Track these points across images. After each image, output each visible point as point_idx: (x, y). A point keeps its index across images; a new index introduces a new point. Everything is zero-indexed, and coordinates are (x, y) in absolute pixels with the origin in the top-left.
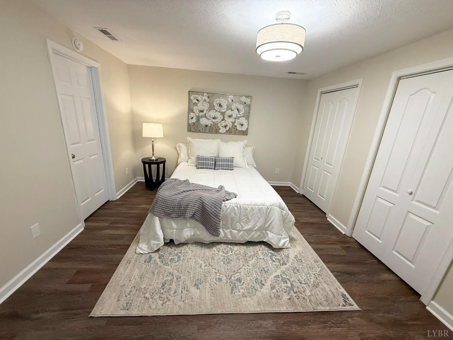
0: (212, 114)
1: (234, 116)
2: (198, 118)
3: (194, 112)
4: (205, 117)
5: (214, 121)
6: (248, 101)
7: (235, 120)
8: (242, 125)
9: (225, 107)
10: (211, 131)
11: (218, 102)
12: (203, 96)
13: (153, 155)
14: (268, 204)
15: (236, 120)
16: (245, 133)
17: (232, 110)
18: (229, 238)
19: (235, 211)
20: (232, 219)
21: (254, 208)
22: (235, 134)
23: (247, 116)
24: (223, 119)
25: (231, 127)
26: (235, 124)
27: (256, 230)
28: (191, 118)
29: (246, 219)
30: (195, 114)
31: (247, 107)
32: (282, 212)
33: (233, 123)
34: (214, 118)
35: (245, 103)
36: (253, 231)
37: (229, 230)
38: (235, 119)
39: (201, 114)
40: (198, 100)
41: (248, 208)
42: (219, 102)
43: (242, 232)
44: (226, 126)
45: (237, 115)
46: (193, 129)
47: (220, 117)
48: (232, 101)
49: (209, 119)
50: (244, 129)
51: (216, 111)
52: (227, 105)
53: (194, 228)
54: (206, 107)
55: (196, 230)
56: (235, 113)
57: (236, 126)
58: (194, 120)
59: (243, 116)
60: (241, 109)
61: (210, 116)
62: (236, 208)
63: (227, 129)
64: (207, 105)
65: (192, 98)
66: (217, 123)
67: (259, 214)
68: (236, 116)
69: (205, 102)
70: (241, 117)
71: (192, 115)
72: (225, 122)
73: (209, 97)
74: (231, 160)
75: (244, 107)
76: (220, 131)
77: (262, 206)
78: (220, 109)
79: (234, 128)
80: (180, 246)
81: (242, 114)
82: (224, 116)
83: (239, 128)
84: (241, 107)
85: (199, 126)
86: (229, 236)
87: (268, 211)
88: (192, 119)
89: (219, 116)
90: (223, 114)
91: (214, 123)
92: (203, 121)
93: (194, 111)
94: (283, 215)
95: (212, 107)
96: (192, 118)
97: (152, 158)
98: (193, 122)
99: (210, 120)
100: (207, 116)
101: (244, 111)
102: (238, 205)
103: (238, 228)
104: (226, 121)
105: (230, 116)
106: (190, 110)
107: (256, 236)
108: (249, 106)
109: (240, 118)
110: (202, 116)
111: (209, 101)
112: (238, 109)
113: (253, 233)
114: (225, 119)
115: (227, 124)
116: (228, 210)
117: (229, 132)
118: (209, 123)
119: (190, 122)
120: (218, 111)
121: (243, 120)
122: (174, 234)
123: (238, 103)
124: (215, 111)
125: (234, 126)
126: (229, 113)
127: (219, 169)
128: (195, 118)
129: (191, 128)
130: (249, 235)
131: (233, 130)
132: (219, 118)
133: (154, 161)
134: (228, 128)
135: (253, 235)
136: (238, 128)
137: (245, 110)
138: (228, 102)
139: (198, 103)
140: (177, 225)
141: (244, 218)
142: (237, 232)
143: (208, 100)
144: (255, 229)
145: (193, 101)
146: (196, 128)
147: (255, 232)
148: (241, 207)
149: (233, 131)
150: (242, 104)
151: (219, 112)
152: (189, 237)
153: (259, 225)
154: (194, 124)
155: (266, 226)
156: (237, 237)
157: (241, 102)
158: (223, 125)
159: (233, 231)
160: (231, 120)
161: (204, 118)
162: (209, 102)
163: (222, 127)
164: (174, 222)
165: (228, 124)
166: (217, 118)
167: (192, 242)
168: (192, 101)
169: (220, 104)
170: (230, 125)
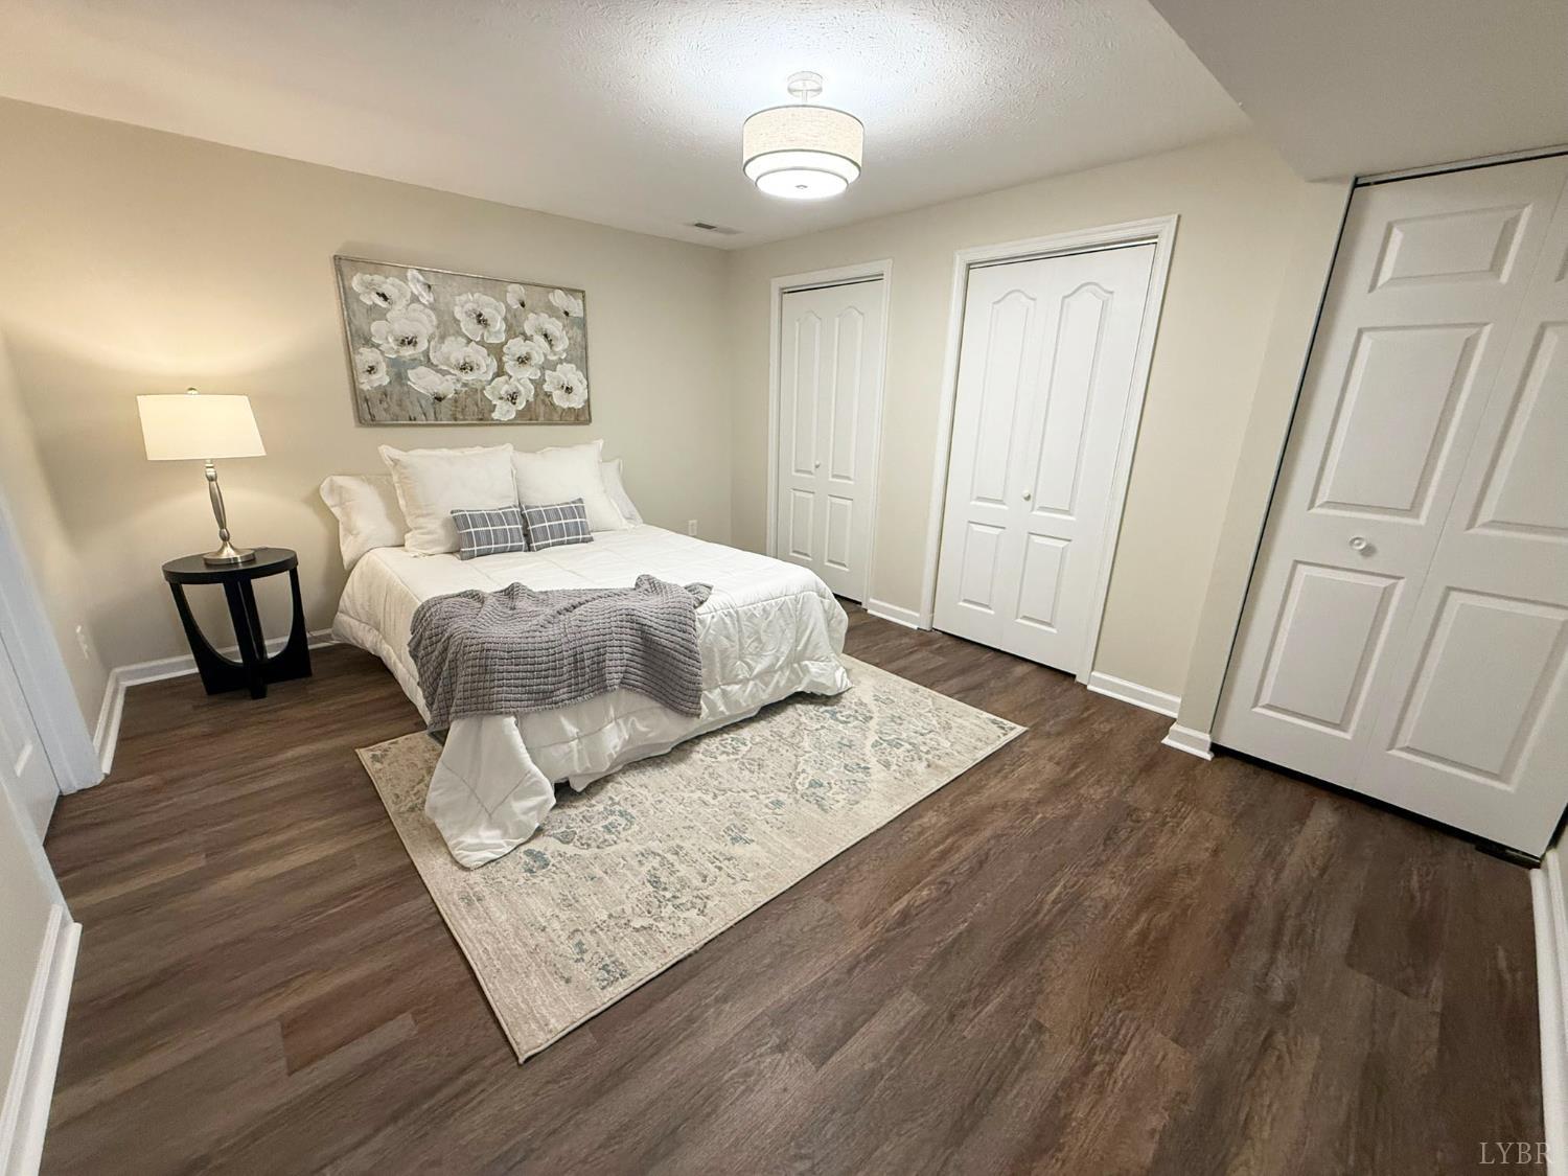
0: (455, 350)
1: (538, 359)
2: (399, 371)
3: (377, 346)
4: (429, 363)
5: (468, 377)
6: (575, 307)
7: (543, 375)
8: (567, 388)
9: (499, 325)
10: (459, 416)
11: (469, 306)
12: (405, 279)
13: (225, 539)
14: (795, 589)
15: (548, 372)
16: (581, 417)
17: (526, 338)
18: (722, 712)
19: (726, 628)
20: (723, 652)
21: (768, 608)
22: (549, 422)
23: (580, 359)
24: (500, 372)
25: (531, 399)
26: (546, 387)
27: (781, 668)
28: (367, 367)
29: (755, 644)
30: (382, 353)
31: (575, 328)
32: (822, 602)
33: (538, 384)
34: (463, 369)
35: (567, 313)
36: (775, 672)
37: (718, 690)
38: (543, 368)
39: (408, 352)
40: (385, 298)
41: (755, 612)
42: (475, 306)
43: (751, 683)
44: (513, 398)
45: (545, 356)
46: (381, 415)
47: (486, 364)
48: (523, 305)
49: (444, 373)
50: (576, 402)
51: (469, 341)
52: (505, 319)
53: (626, 717)
54: (423, 324)
55: (633, 724)
56: (538, 349)
57: (549, 395)
58: (382, 378)
59: (567, 361)
60: (558, 334)
61: (448, 359)
62: (727, 620)
63: (520, 408)
64: (429, 316)
65: (356, 283)
66: (479, 387)
67: (781, 622)
68: (543, 359)
69: (415, 306)
70: (561, 361)
71: (367, 356)
72: (507, 382)
73: (429, 287)
74: (576, 509)
75: (564, 326)
76: (495, 415)
77: (783, 599)
78: (482, 336)
79: (543, 402)
80: (592, 790)
81: (564, 351)
82: (501, 359)
83: (560, 400)
84: (555, 327)
85: (407, 402)
86: (722, 708)
87: (799, 606)
88: (370, 372)
89: (480, 358)
90: (497, 351)
91: (465, 385)
92: (423, 381)
93: (375, 340)
94: (825, 611)
95: (447, 327)
96: (371, 370)
97: (224, 556)
98: (376, 385)
99: (448, 377)
100: (435, 362)
101: (567, 342)
102: (731, 610)
103: (741, 677)
104: (511, 377)
105: (523, 360)
106: (356, 337)
107: (782, 683)
108: (582, 324)
109: (559, 366)
110: (414, 363)
111: (432, 300)
112: (546, 336)
113: (777, 676)
114: (507, 368)
115: (516, 387)
116: (711, 631)
117: (528, 417)
118: (447, 386)
119: (366, 387)
120: (477, 343)
121: (569, 373)
122: (576, 756)
123: (542, 314)
124: (464, 341)
125: (541, 397)
126: (517, 347)
128: (383, 368)
129: (374, 412)
130: (767, 685)
132: (484, 369)
133: (241, 567)
134: (521, 405)
135: (778, 682)
136: (556, 401)
137: (569, 339)
138: (508, 308)
139: (389, 310)
140: (578, 725)
141: (749, 641)
142: (740, 688)
143: (427, 298)
144: (780, 663)
145: (362, 298)
146: (395, 409)
147: (779, 673)
148: (740, 612)
149: (541, 413)
150: (558, 318)
151: (481, 343)
152: (618, 749)
153: (785, 649)
154: (384, 393)
155: (799, 648)
156: (741, 701)
157: (552, 311)
158: (503, 392)
159: (729, 688)
160: (529, 373)
161: (422, 370)
162: (432, 307)
163: (501, 398)
164: (565, 716)
165: (521, 388)
166: (475, 367)
167: (620, 767)
168: (358, 301)
169: (480, 315)
170: (527, 393)
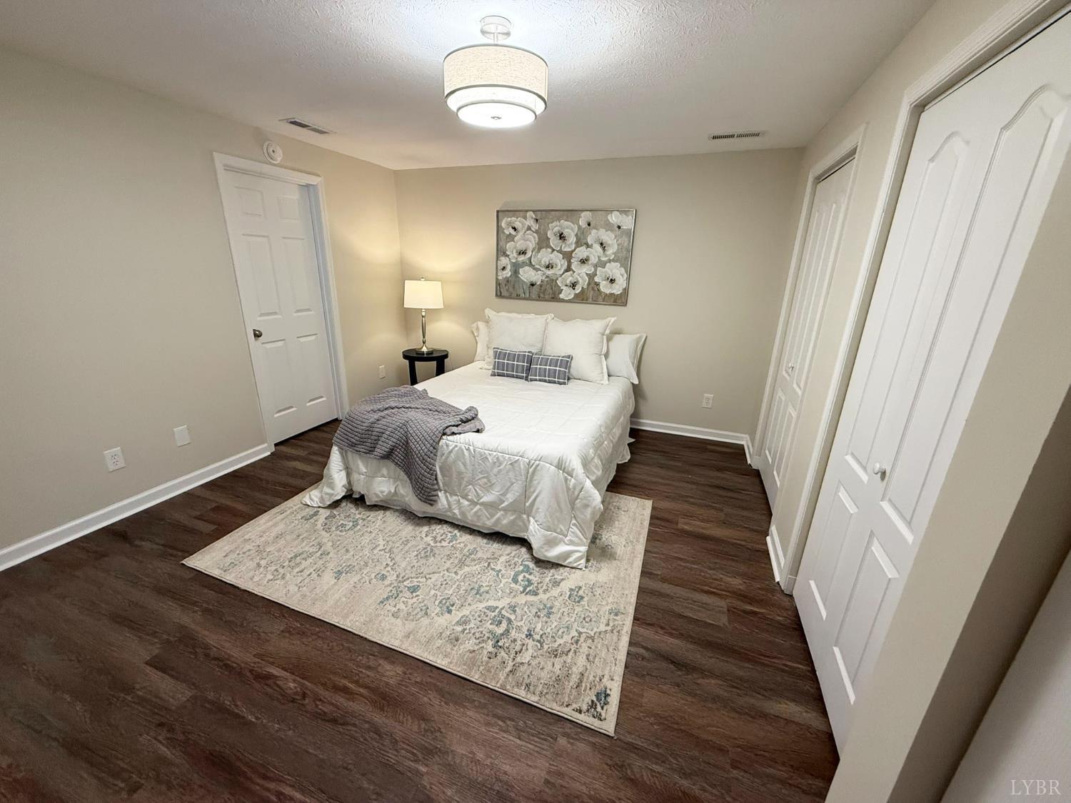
0: (545, 256)
1: (594, 260)
2: (516, 268)
3: (508, 256)
4: (530, 264)
5: (549, 272)
6: (627, 222)
7: (596, 270)
8: (611, 280)
9: (572, 239)
10: (542, 295)
11: (556, 229)
12: (525, 218)
13: (424, 343)
14: (532, 454)
15: (599, 269)
16: (620, 300)
17: (588, 246)
18: (455, 514)
19: (464, 458)
20: (460, 473)
21: (501, 459)
22: (595, 302)
23: (625, 259)
24: (569, 269)
25: (585, 287)
26: (596, 279)
27: (505, 509)
29: (485, 480)
30: (510, 259)
31: (624, 237)
32: (566, 480)
33: (591, 277)
34: (547, 267)
35: (619, 227)
36: (500, 510)
37: (455, 498)
38: (596, 266)
39: (521, 258)
40: (515, 229)
41: (488, 457)
42: (560, 228)
43: (478, 507)
44: (574, 285)
45: (599, 257)
46: (505, 293)
47: (561, 263)
48: (589, 225)
49: (537, 270)
50: (617, 289)
51: (553, 250)
52: (576, 235)
53: (396, 479)
54: (531, 242)
55: (397, 486)
56: (595, 253)
57: (597, 284)
58: (508, 273)
59: (613, 260)
60: (610, 242)
61: (540, 262)
62: (466, 453)
63: (577, 292)
64: (534, 238)
65: (503, 224)
66: (554, 279)
67: (511, 475)
68: (597, 259)
70: (610, 261)
71: (504, 261)
72: (571, 276)
73: (537, 220)
74: (566, 362)
75: (616, 237)
76: (561, 296)
77: (518, 458)
78: (561, 247)
79: (593, 289)
80: (375, 509)
81: (613, 254)
82: (570, 261)
83: (605, 288)
84: (608, 237)
85: (517, 286)
86: (456, 511)
87: (531, 470)
88: (503, 269)
89: (558, 261)
90: (568, 256)
91: (547, 277)
92: (527, 275)
93: (508, 253)
95: (543, 243)
97: (423, 350)
98: (505, 276)
99: (539, 272)
100: (533, 263)
101: (616, 247)
102: (471, 448)
103: (470, 497)
104: (574, 272)
105: (583, 261)
106: (501, 252)
107: (505, 522)
108: (631, 235)
109: (608, 264)
110: (524, 264)
111: (537, 228)
112: (602, 244)
113: (499, 515)
114: (573, 267)
115: (577, 279)
116: (452, 454)
117: (581, 298)
118: (536, 277)
119: (500, 278)
120: (557, 251)
121: (615, 270)
122: (362, 484)
123: (602, 229)
124: (550, 250)
125: (592, 285)
126: (582, 252)
127: (536, 380)
128: (509, 267)
129: (502, 290)
130: (492, 516)
131: (592, 292)
132: (559, 267)
133: (425, 356)
134: (578, 289)
135: (499, 519)
136: (602, 289)
137: (618, 245)
138: (579, 227)
139: (515, 236)
140: (366, 468)
141: (481, 476)
142: (469, 505)
144: (503, 505)
145: (505, 231)
146: (511, 290)
147: (502, 512)
148: (476, 452)
149: (590, 295)
150: (612, 231)
151: (560, 251)
152: (385, 494)
153: (510, 498)
154: (507, 280)
155: (527, 504)
156: (468, 514)
157: (609, 227)
158: (568, 282)
159: (462, 500)
160: (587, 269)
161: (527, 268)
162: (537, 232)
163: (566, 286)
164: (362, 462)
165: (580, 279)
166: (555, 266)
169: (562, 234)
170: (583, 282)
